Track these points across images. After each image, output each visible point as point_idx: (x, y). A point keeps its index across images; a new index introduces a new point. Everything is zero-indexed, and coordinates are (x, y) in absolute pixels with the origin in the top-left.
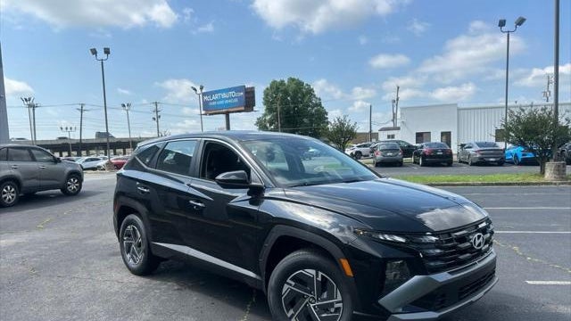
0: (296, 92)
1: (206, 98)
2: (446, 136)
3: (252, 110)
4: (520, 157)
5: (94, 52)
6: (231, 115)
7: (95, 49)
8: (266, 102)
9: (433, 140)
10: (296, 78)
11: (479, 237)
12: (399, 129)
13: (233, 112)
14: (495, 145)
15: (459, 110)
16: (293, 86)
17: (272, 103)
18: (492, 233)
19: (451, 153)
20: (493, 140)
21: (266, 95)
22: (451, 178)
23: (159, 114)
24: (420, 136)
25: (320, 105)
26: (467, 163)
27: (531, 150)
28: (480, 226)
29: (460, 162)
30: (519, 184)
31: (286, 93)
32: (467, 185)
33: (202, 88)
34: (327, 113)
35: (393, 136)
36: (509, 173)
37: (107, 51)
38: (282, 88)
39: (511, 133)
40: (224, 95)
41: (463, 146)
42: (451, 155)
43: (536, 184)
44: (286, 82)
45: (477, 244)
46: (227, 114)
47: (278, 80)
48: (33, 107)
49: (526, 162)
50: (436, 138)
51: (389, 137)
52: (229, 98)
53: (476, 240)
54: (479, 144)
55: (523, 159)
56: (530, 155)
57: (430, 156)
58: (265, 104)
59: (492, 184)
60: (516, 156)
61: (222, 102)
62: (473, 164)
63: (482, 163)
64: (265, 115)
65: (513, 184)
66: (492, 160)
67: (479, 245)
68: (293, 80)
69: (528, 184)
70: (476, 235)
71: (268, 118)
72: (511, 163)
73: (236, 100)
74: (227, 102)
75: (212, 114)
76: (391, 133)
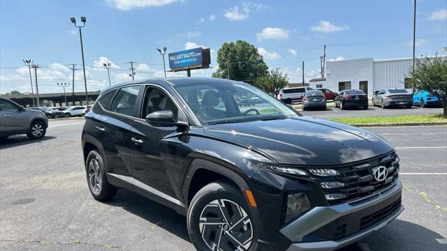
0: (243, 52)
1: (172, 58)
2: (364, 84)
3: (208, 67)
4: (426, 101)
5: (73, 21)
6: (191, 71)
7: (74, 18)
8: (220, 60)
9: (352, 88)
10: (243, 40)
11: (382, 170)
12: (325, 80)
13: (193, 69)
14: (404, 91)
15: (374, 63)
16: (240, 47)
17: (224, 61)
18: (397, 166)
19: (367, 98)
20: (402, 87)
21: (220, 55)
22: (365, 120)
23: (134, 71)
24: (342, 85)
25: (261, 61)
26: (380, 107)
27: (436, 94)
28: (384, 160)
29: (375, 106)
30: (425, 124)
31: (235, 52)
32: (379, 125)
33: (165, 50)
34: (267, 68)
35: (321, 86)
36: (416, 114)
37: (84, 20)
38: (232, 49)
39: (418, 80)
40: (186, 56)
41: (377, 92)
42: (366, 100)
43: (440, 124)
44: (235, 43)
45: (379, 177)
46: (189, 70)
47: (229, 43)
48: (35, 67)
49: (430, 105)
50: (355, 87)
51: (318, 86)
52: (190, 58)
53: (379, 173)
54: (391, 91)
55: (428, 103)
56: (435, 99)
57: (349, 101)
58: (218, 62)
59: (401, 125)
60: (422, 100)
61: (184, 61)
62: (385, 108)
63: (393, 106)
64: (219, 71)
65: (420, 124)
66: (401, 103)
67: (382, 177)
68: (240, 42)
69: (433, 124)
70: (379, 168)
71: (221, 73)
72: (418, 106)
73: (195, 59)
74: (188, 60)
75: (177, 71)
76: (319, 83)
